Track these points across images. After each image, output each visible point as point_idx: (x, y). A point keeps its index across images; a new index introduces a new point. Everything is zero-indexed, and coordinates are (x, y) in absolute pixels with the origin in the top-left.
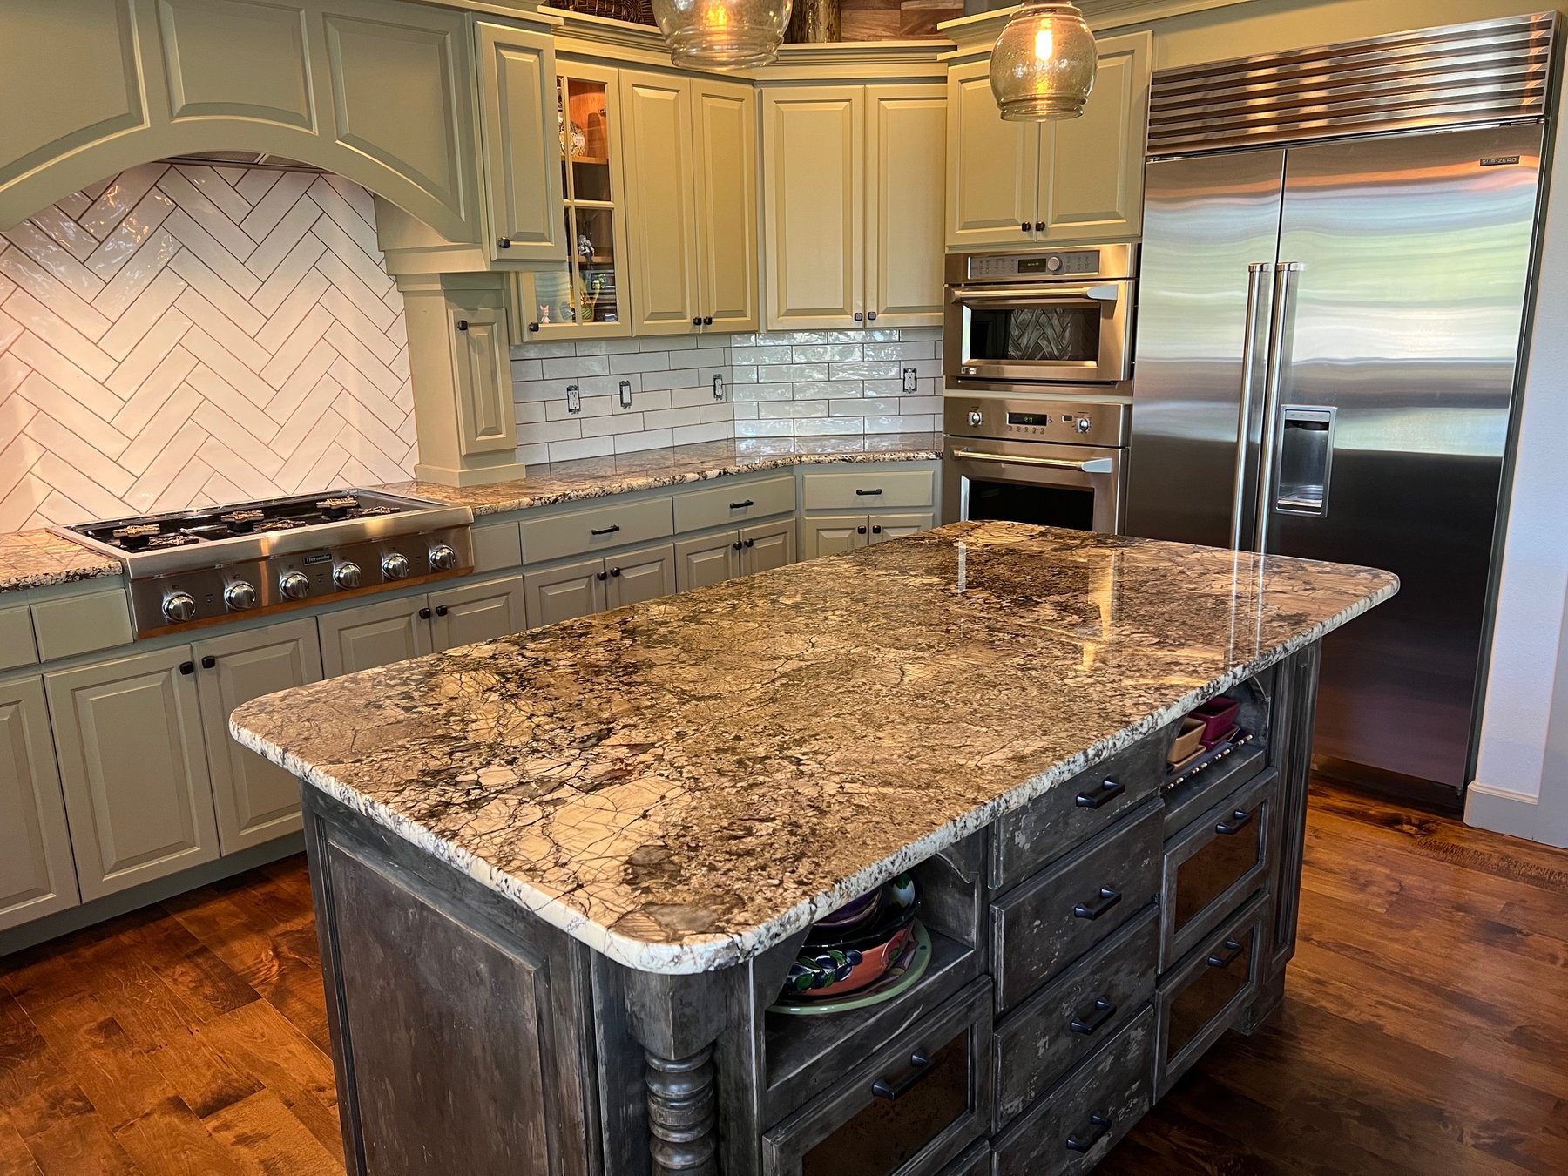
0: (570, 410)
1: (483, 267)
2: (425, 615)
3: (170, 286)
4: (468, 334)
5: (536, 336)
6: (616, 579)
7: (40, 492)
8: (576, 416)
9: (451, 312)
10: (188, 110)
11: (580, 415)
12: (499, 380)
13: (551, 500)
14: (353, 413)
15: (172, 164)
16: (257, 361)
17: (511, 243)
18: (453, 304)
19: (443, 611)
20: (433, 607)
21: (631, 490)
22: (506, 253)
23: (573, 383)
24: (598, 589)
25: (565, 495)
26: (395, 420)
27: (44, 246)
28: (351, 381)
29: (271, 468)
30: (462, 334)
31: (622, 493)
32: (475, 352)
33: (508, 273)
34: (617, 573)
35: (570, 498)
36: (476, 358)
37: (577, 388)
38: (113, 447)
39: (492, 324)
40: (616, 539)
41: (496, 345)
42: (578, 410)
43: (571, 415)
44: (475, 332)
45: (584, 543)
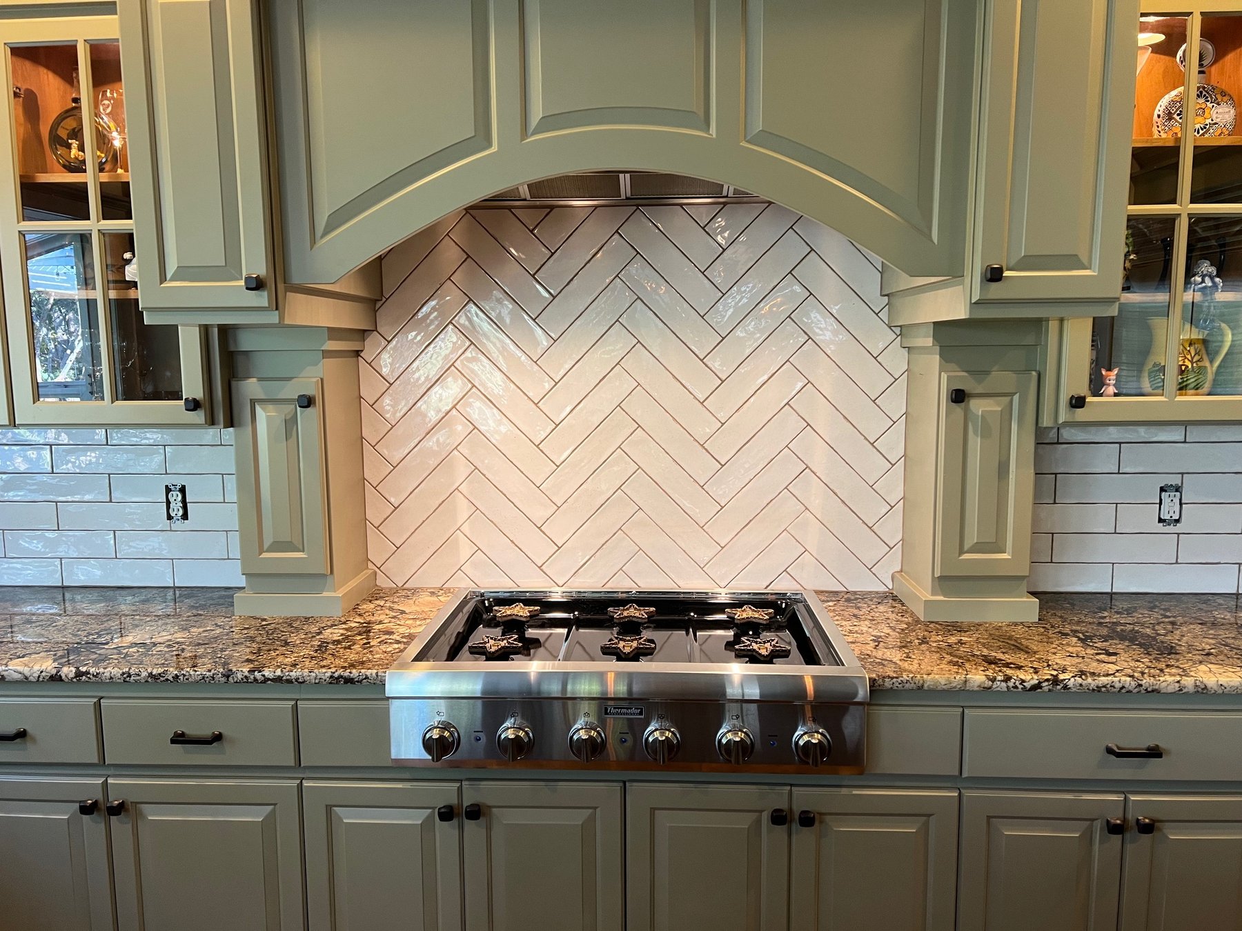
0: (1160, 520)
1: (961, 313)
2: (779, 818)
3: (618, 343)
4: (967, 412)
5: (1081, 415)
6: (1146, 838)
7: (465, 550)
8: (1171, 529)
9: (944, 376)
10: (549, 122)
11: (1179, 528)
12: (1012, 476)
13: (1028, 685)
14: (816, 497)
15: (637, 206)
16: (703, 430)
17: (1006, 274)
18: (953, 366)
19: (807, 820)
20: (797, 809)
21: (1202, 692)
22: (996, 290)
23: (1175, 480)
24: (1104, 849)
25: (1055, 681)
26: (873, 510)
27: (499, 301)
28: (820, 458)
29: (703, 554)
30: (958, 409)
31: (1180, 694)
32: (975, 433)
33: (1047, 320)
34: (1147, 828)
35: (1065, 687)
36: (975, 443)
37: (1178, 489)
38: (539, 514)
39: (1012, 394)
40: (1153, 770)
41: (1014, 426)
42: (1177, 521)
43: (1160, 527)
44: (978, 407)
45: (1089, 764)
